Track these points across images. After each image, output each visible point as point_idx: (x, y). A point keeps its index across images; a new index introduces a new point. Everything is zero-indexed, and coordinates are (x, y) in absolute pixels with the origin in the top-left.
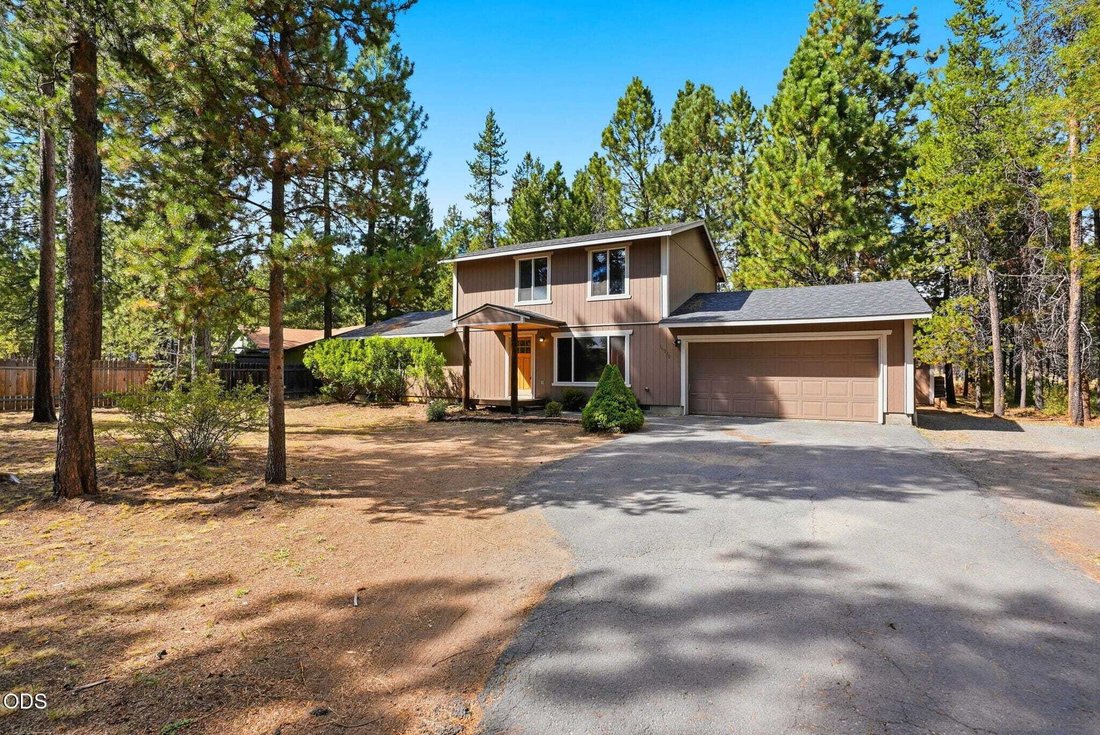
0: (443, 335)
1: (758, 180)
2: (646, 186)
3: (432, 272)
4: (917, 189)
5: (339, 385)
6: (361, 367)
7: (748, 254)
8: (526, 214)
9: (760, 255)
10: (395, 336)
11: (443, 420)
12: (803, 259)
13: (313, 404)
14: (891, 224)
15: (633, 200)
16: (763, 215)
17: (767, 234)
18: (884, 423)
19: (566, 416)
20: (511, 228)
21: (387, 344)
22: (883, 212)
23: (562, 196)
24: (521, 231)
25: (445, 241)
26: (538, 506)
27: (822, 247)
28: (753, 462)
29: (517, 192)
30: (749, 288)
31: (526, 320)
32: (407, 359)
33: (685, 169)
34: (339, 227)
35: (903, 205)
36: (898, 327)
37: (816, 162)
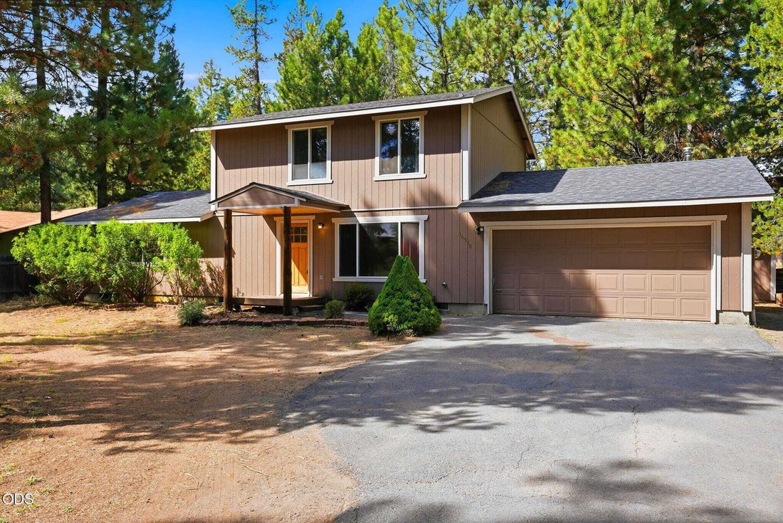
0: (198, 220)
1: (577, 38)
2: (445, 43)
3: (184, 142)
4: (762, 49)
5: (62, 282)
6: (92, 259)
7: (563, 126)
8: (301, 75)
9: (576, 128)
10: (138, 221)
11: (199, 325)
12: (627, 133)
13: (26, 307)
14: (730, 90)
15: (430, 59)
16: (580, 80)
17: (586, 103)
18: (717, 322)
19: (350, 317)
20: (282, 90)
21: (126, 231)
22: (721, 77)
23: (344, 54)
24: (295, 94)
25: (200, 105)
26: (316, 426)
27: (649, 118)
28: (567, 368)
29: (290, 47)
30: (563, 166)
31: (301, 202)
32: (153, 250)
33: (492, 22)
34: (58, 79)
35: (745, 68)
36: (734, 211)
37: (644, 17)
